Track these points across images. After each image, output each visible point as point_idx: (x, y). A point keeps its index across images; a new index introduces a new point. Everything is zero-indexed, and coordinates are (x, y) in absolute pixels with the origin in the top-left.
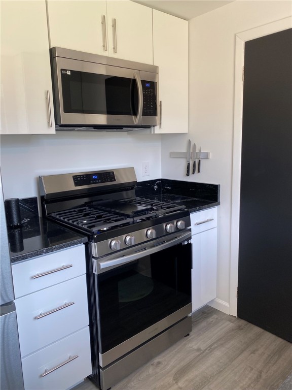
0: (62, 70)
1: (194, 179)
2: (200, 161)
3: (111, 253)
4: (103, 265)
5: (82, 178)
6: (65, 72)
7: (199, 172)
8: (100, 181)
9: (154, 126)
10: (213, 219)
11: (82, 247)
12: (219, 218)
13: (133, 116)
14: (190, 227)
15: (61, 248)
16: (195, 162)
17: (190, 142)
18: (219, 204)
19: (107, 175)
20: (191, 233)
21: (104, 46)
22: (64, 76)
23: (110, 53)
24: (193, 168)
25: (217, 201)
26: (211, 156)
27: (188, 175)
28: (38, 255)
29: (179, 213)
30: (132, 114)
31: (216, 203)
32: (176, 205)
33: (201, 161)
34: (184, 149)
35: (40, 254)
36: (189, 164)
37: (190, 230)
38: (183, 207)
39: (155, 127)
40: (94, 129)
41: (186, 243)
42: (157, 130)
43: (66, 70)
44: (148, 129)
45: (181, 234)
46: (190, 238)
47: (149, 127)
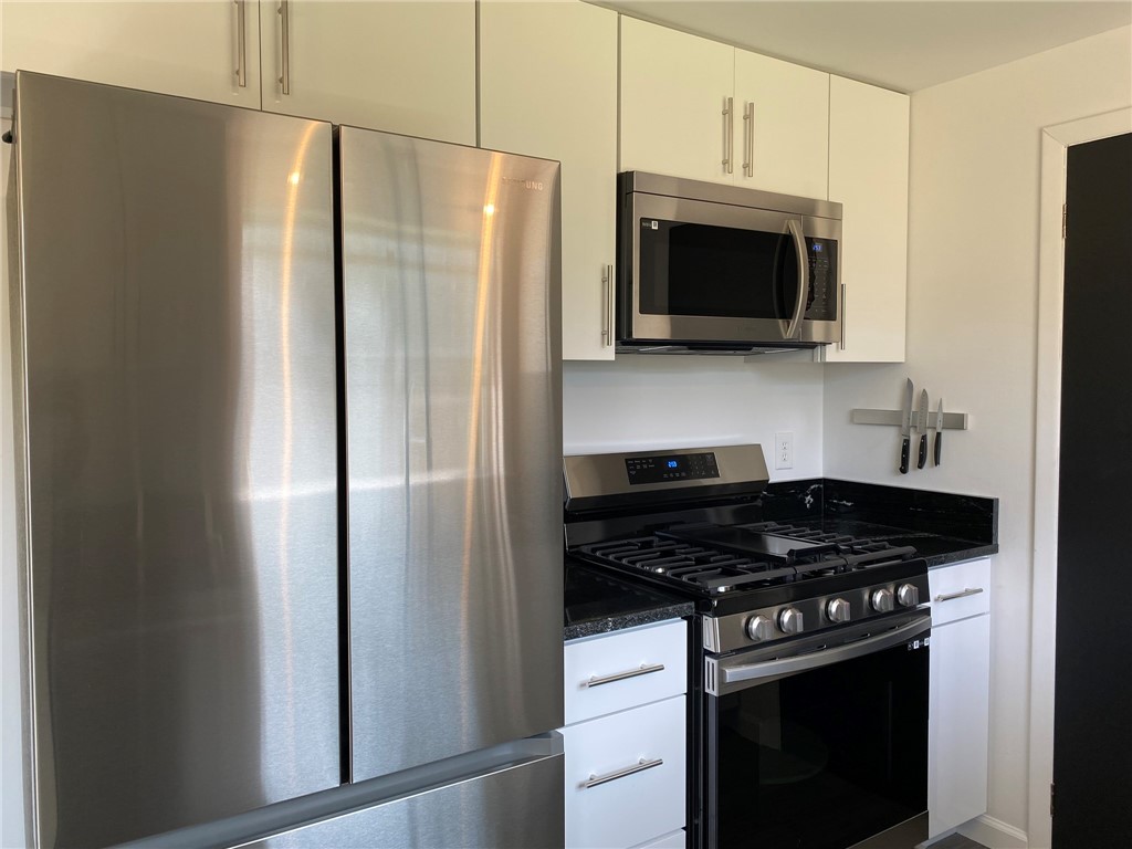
0: (643, 220)
1: (920, 480)
2: (939, 435)
3: (748, 648)
4: (731, 675)
5: (645, 466)
6: (647, 225)
7: (937, 462)
8: (683, 474)
9: (824, 344)
10: (981, 591)
11: (680, 627)
12: (996, 587)
13: (780, 321)
14: (927, 604)
15: (641, 621)
16: (924, 438)
17: (909, 385)
18: (995, 550)
19: (701, 461)
20: (930, 620)
21: (725, 163)
22: (645, 232)
23: (736, 179)
24: (920, 450)
25: (990, 542)
26: (970, 423)
27: (904, 470)
28: (598, 632)
29: (897, 565)
30: (777, 315)
31: (989, 547)
32: (888, 546)
33: (942, 435)
34: (893, 404)
35: (602, 631)
36: (907, 442)
37: (927, 611)
38: (910, 549)
39: (828, 346)
40: (690, 349)
41: (916, 645)
42: (832, 354)
43: (650, 220)
44: (808, 352)
45: (905, 619)
46: (927, 633)
47: (813, 346)
